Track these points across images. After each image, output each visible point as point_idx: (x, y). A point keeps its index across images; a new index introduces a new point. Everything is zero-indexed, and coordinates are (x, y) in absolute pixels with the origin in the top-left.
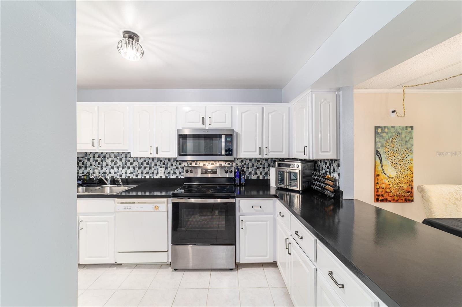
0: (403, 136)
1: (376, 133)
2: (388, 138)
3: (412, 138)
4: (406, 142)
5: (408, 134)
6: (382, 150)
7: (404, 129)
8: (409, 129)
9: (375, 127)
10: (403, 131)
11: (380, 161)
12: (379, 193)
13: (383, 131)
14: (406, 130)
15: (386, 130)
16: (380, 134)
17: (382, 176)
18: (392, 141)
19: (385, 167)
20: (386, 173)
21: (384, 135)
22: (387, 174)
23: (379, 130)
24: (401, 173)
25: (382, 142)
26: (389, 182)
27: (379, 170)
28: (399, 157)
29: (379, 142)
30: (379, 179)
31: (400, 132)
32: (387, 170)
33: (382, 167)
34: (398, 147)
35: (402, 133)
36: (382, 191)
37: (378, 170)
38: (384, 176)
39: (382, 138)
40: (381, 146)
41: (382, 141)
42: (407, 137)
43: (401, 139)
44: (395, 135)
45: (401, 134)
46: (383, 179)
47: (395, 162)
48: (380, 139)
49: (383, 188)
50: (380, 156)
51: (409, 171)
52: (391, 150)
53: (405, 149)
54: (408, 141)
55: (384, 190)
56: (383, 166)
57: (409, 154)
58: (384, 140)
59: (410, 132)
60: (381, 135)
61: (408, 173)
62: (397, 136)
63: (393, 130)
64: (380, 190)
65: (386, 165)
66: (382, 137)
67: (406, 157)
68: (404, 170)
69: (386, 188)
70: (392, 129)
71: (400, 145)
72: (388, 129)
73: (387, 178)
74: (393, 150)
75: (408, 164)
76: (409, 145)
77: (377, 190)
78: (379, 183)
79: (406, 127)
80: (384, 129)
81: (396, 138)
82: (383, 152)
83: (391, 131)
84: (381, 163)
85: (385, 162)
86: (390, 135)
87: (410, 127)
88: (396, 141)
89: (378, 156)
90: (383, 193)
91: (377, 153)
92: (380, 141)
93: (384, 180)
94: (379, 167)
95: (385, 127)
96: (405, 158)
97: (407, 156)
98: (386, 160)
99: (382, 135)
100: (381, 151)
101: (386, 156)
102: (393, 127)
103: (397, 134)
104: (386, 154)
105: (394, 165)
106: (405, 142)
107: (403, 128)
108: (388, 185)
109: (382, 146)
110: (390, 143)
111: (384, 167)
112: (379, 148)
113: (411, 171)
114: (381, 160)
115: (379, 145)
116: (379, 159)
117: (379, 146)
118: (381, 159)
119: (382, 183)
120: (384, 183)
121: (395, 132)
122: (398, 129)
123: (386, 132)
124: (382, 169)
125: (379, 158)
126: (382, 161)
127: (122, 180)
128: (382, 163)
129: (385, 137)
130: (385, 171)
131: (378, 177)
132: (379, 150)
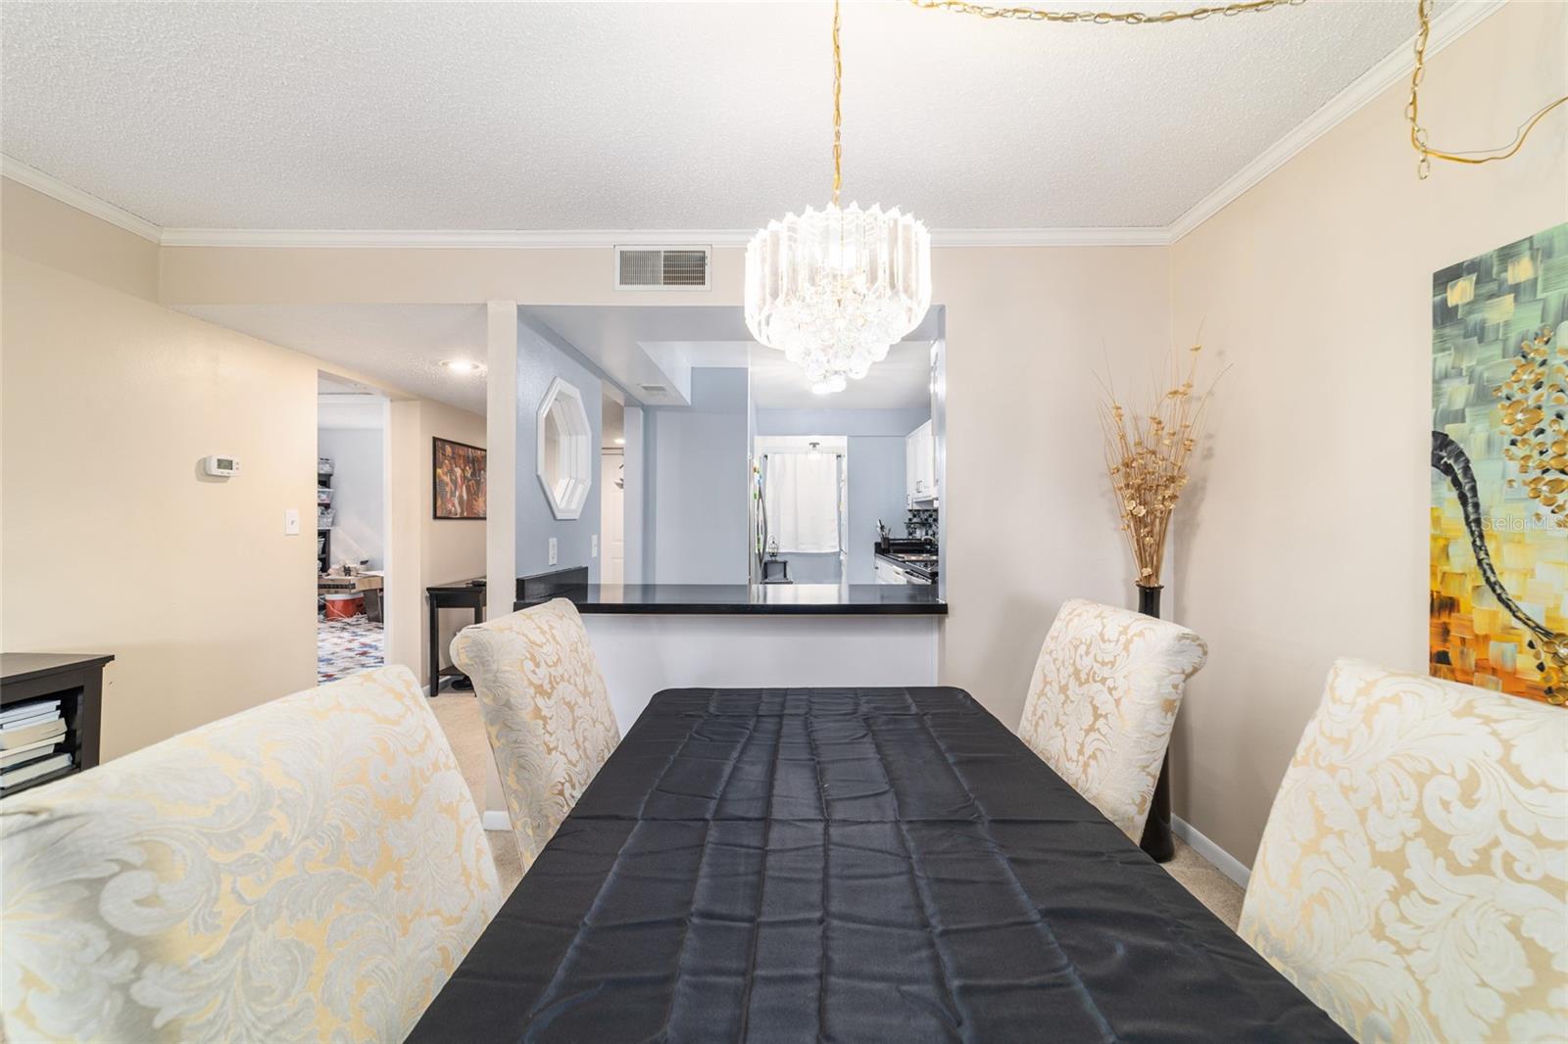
1: (1444, 315)
2: (1534, 325)
6: (1478, 428)
9: (1439, 276)
11: (1464, 503)
13: (1490, 289)
15: (1521, 271)
16: (1470, 313)
17: (1483, 611)
19: (1506, 548)
20: (1511, 589)
21: (1500, 311)
22: (1526, 608)
23: (1460, 293)
25: (1479, 369)
26: (1541, 667)
27: (1458, 569)
29: (1460, 374)
30: (1454, 633)
32: (1528, 573)
33: (1479, 545)
37: (1446, 568)
38: (1495, 614)
39: (1481, 341)
40: (1467, 405)
41: (1480, 362)
46: (1486, 638)
48: (1461, 350)
50: (1467, 469)
56: (1490, 545)
58: (1496, 350)
65: (1510, 539)
66: (1480, 333)
72: (1542, 254)
73: (1528, 635)
78: (1453, 658)
80: (1496, 270)
82: (1489, 444)
84: (1475, 524)
85: (1500, 517)
89: (1448, 470)
91: (1447, 456)
92: (1464, 365)
93: (1493, 646)
94: (1451, 550)
95: (1507, 254)
98: (1508, 500)
99: (1483, 322)
100: (1471, 436)
101: (1513, 467)
104: (1519, 451)
108: (1530, 687)
109: (1484, 395)
111: (1498, 550)
112: (1460, 417)
114: (1468, 497)
115: (1459, 393)
116: (1454, 494)
117: (1459, 403)
118: (1474, 489)
119: (1480, 667)
120: (1494, 671)
123: (1516, 289)
124: (1480, 562)
125: (1456, 483)
126: (1476, 506)
128: (1478, 521)
129: (1507, 324)
130: (1504, 580)
131: (1444, 618)
132: (1452, 430)
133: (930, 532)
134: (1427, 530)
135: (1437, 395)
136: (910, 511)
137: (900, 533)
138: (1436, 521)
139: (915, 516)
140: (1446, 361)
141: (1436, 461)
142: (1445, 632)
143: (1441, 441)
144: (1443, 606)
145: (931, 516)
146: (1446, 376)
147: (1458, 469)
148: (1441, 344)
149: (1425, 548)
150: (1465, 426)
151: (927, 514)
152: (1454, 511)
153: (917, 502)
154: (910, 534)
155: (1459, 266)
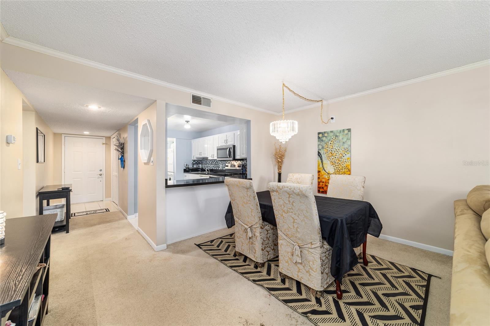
0: (340, 138)
1: (319, 138)
2: (327, 141)
3: (349, 139)
4: (344, 143)
5: (345, 136)
7: (342, 132)
8: (346, 132)
9: (318, 133)
10: (340, 134)
12: (320, 186)
13: (323, 136)
14: (343, 133)
15: (326, 135)
17: (323, 172)
18: (331, 143)
19: (325, 165)
20: (325, 170)
21: (324, 139)
22: (327, 171)
23: (320, 136)
24: (339, 170)
26: (328, 177)
27: (320, 167)
28: (336, 157)
29: (320, 145)
31: (338, 135)
32: (327, 167)
33: (322, 165)
34: (337, 148)
35: (339, 135)
36: (322, 185)
42: (344, 139)
43: (338, 141)
44: (333, 138)
45: (338, 137)
47: (333, 161)
48: (320, 142)
49: (323, 182)
50: (321, 156)
51: (346, 168)
52: (330, 151)
53: (343, 150)
54: (345, 142)
55: (324, 184)
56: (324, 165)
57: (346, 153)
58: (324, 143)
59: (347, 134)
60: (322, 139)
61: (345, 171)
62: (335, 139)
63: (332, 134)
64: (321, 184)
65: (326, 164)
66: (322, 140)
67: (344, 157)
68: (342, 168)
69: (325, 182)
70: (330, 133)
71: (338, 146)
72: (328, 133)
73: (327, 174)
74: (332, 151)
75: (346, 162)
76: (346, 146)
77: (319, 183)
78: (320, 178)
79: (343, 130)
80: (324, 134)
81: (334, 141)
82: (323, 153)
83: (330, 135)
84: (322, 162)
85: (324, 162)
86: (329, 138)
87: (347, 129)
88: (334, 143)
89: (319, 156)
90: (323, 186)
91: (319, 154)
92: (321, 144)
93: (324, 176)
94: (320, 165)
95: (325, 132)
96: (342, 157)
97: (344, 155)
98: (325, 159)
100: (322, 152)
101: (326, 156)
102: (332, 132)
103: (335, 137)
104: (326, 154)
105: (333, 163)
106: (342, 143)
107: (340, 131)
108: (327, 180)
109: (323, 148)
110: (329, 145)
112: (321, 150)
113: (348, 169)
114: (321, 159)
115: (320, 147)
116: (320, 159)
117: (320, 148)
119: (323, 178)
121: (333, 136)
122: (336, 133)
123: (325, 137)
125: (320, 157)
127: (210, 169)
130: (325, 168)
131: (319, 173)
132: (320, 151)
133: (198, 166)
134: (317, 163)
135: (318, 147)
136: (193, 160)
137: (191, 166)
138: (318, 162)
139: (194, 161)
140: (319, 143)
141: (318, 155)
142: (319, 175)
143: (319, 153)
144: (319, 172)
145: (198, 161)
146: (319, 145)
147: (320, 156)
148: (319, 141)
149: (317, 165)
150: (321, 151)
151: (197, 161)
152: (320, 161)
153: (196, 158)
154: (193, 166)
155: (320, 132)
